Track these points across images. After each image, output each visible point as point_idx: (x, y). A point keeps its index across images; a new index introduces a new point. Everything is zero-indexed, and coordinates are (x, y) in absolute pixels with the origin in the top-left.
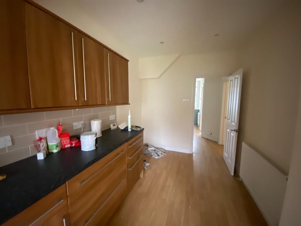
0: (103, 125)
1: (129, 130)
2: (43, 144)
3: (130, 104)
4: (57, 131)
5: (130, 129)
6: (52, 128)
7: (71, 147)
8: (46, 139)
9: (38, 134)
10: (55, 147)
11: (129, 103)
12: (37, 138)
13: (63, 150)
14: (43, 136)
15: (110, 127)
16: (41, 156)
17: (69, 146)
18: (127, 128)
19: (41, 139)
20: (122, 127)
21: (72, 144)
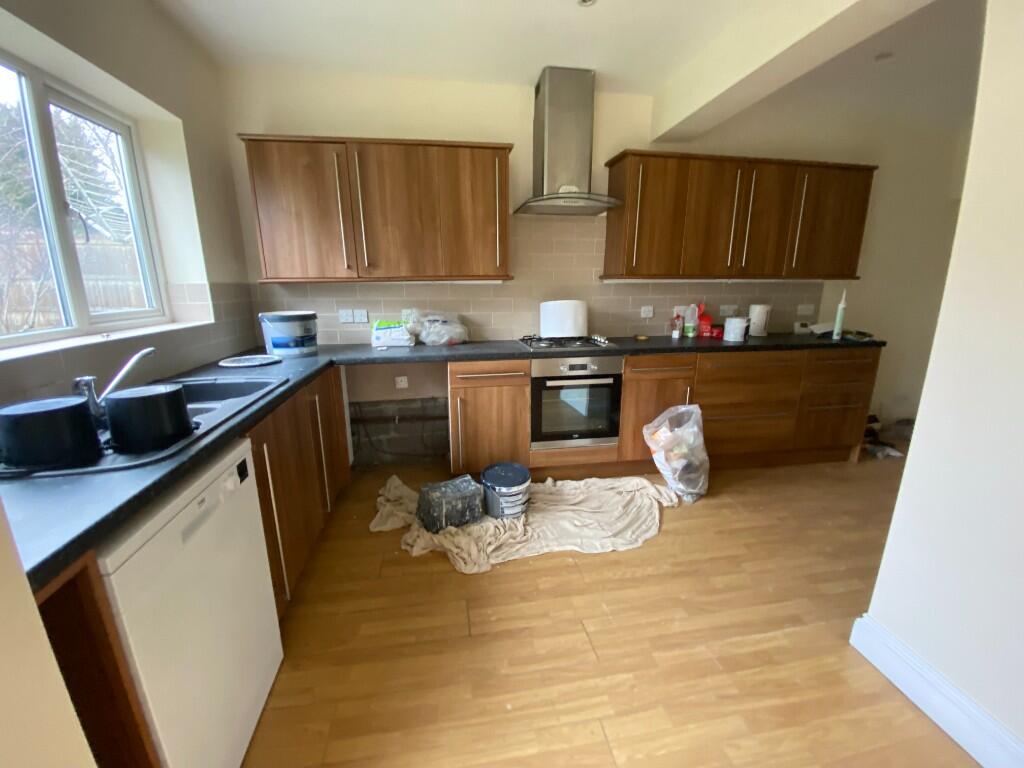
0: (771, 317)
1: (836, 337)
2: (679, 323)
3: (858, 278)
4: (697, 310)
5: (838, 334)
6: (693, 305)
7: (711, 337)
8: (684, 318)
9: (677, 310)
10: (691, 330)
11: (858, 274)
12: (675, 315)
13: (699, 337)
14: (681, 314)
15: (793, 326)
16: (676, 335)
17: (708, 334)
18: (830, 334)
19: (678, 317)
20: (818, 329)
21: (712, 333)
